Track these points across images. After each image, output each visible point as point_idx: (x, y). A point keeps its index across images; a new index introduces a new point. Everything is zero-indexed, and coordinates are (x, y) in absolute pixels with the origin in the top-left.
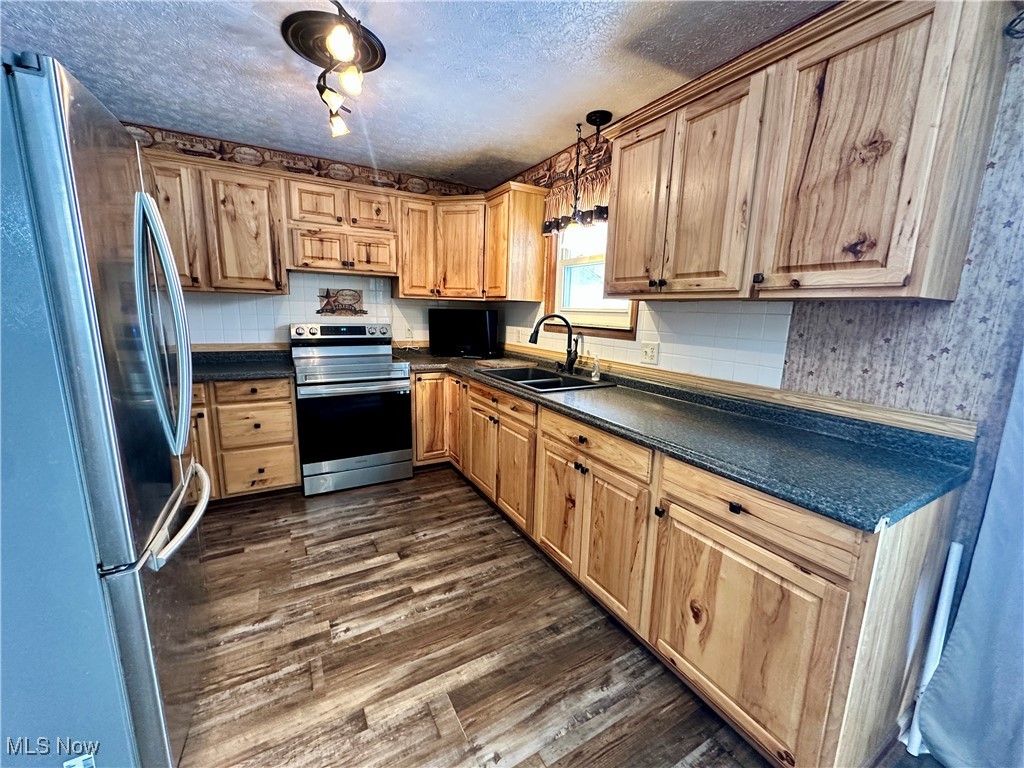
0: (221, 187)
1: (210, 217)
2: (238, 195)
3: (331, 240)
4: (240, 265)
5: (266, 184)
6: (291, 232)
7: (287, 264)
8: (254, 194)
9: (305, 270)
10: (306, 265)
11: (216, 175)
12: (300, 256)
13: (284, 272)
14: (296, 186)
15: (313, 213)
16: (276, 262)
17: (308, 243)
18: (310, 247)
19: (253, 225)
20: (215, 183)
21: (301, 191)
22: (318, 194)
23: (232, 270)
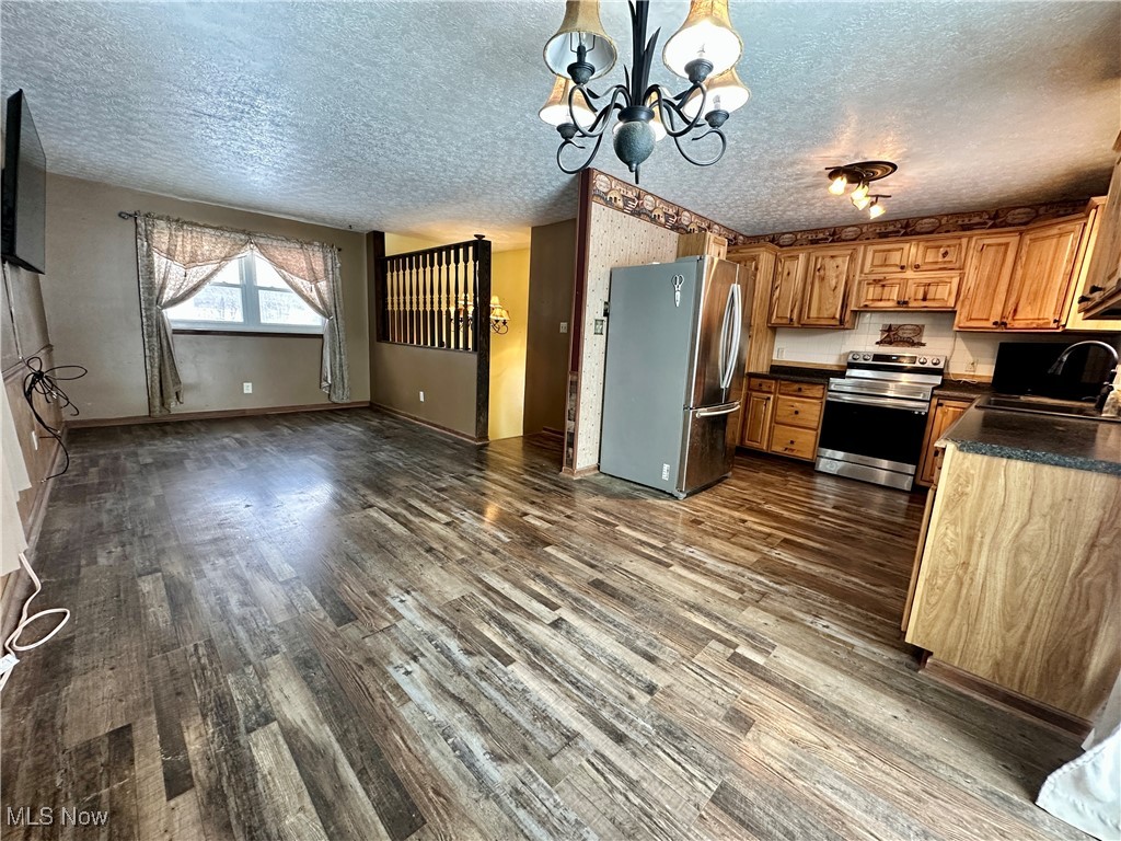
0: (820, 260)
1: (809, 281)
2: (830, 264)
3: (892, 285)
4: (819, 309)
5: (850, 252)
6: (860, 283)
7: (853, 307)
8: (839, 261)
9: (865, 310)
10: (866, 306)
11: (819, 254)
12: (863, 300)
13: (848, 312)
14: (871, 249)
15: (881, 266)
16: (844, 305)
17: (871, 289)
18: (872, 292)
19: (833, 283)
20: (817, 259)
21: (875, 251)
22: (889, 251)
23: (814, 314)
